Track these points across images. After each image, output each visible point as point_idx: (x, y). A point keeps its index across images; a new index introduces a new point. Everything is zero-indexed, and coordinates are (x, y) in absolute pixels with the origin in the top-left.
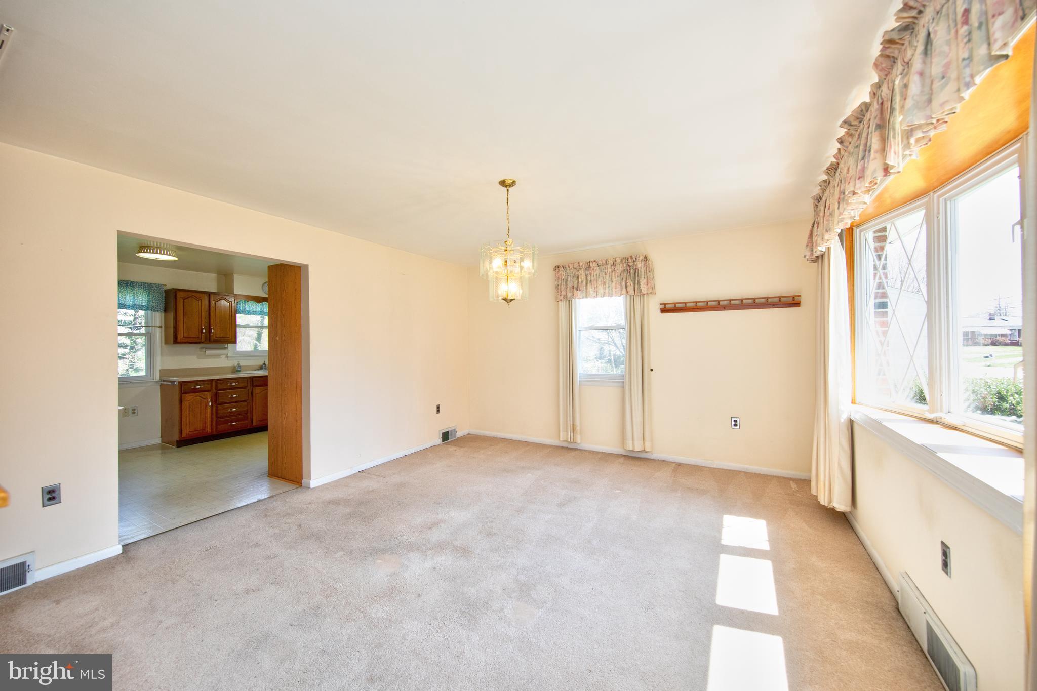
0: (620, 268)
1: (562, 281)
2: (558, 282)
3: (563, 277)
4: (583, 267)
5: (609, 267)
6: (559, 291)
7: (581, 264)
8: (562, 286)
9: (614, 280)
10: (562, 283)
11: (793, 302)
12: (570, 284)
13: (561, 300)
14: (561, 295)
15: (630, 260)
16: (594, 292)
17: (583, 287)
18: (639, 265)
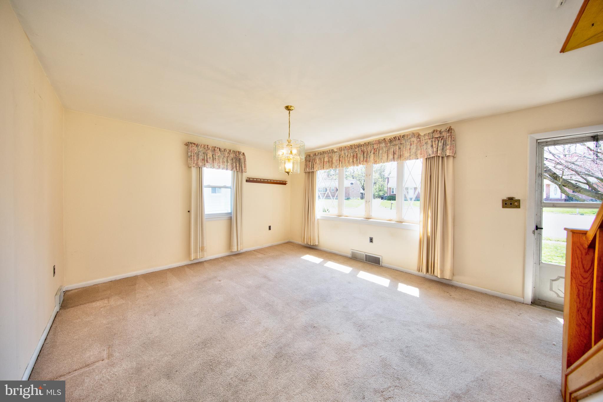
0: (232, 156)
1: (195, 154)
2: (191, 154)
3: (195, 152)
4: (210, 149)
5: (226, 153)
6: (193, 160)
7: (209, 147)
8: (195, 157)
9: (229, 161)
10: (195, 155)
11: (284, 183)
12: (201, 157)
13: (194, 166)
14: (194, 163)
15: (237, 153)
16: (217, 165)
17: (210, 161)
18: (242, 157)
